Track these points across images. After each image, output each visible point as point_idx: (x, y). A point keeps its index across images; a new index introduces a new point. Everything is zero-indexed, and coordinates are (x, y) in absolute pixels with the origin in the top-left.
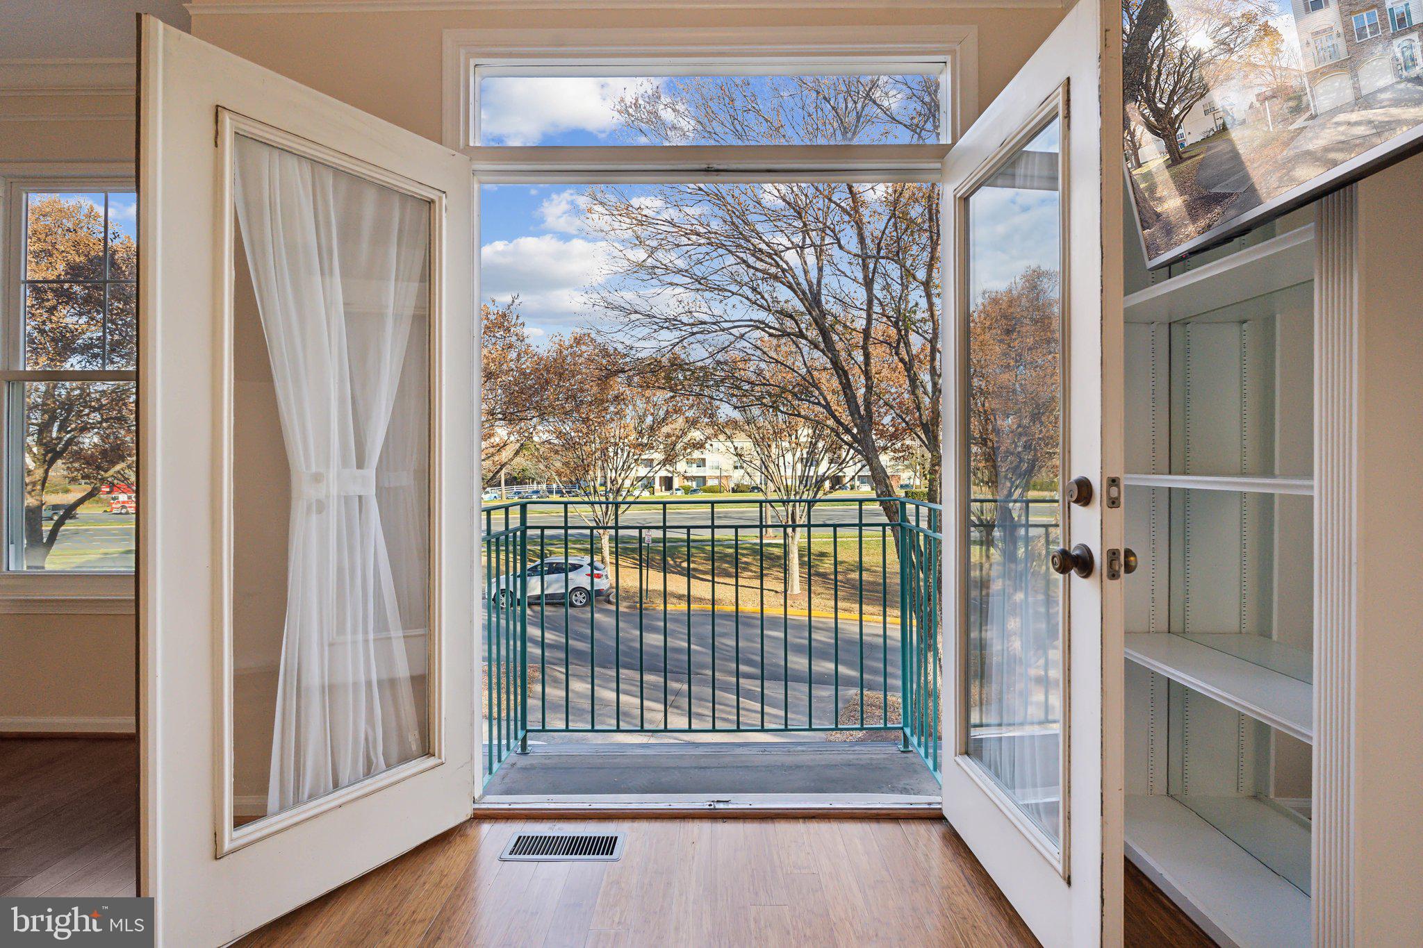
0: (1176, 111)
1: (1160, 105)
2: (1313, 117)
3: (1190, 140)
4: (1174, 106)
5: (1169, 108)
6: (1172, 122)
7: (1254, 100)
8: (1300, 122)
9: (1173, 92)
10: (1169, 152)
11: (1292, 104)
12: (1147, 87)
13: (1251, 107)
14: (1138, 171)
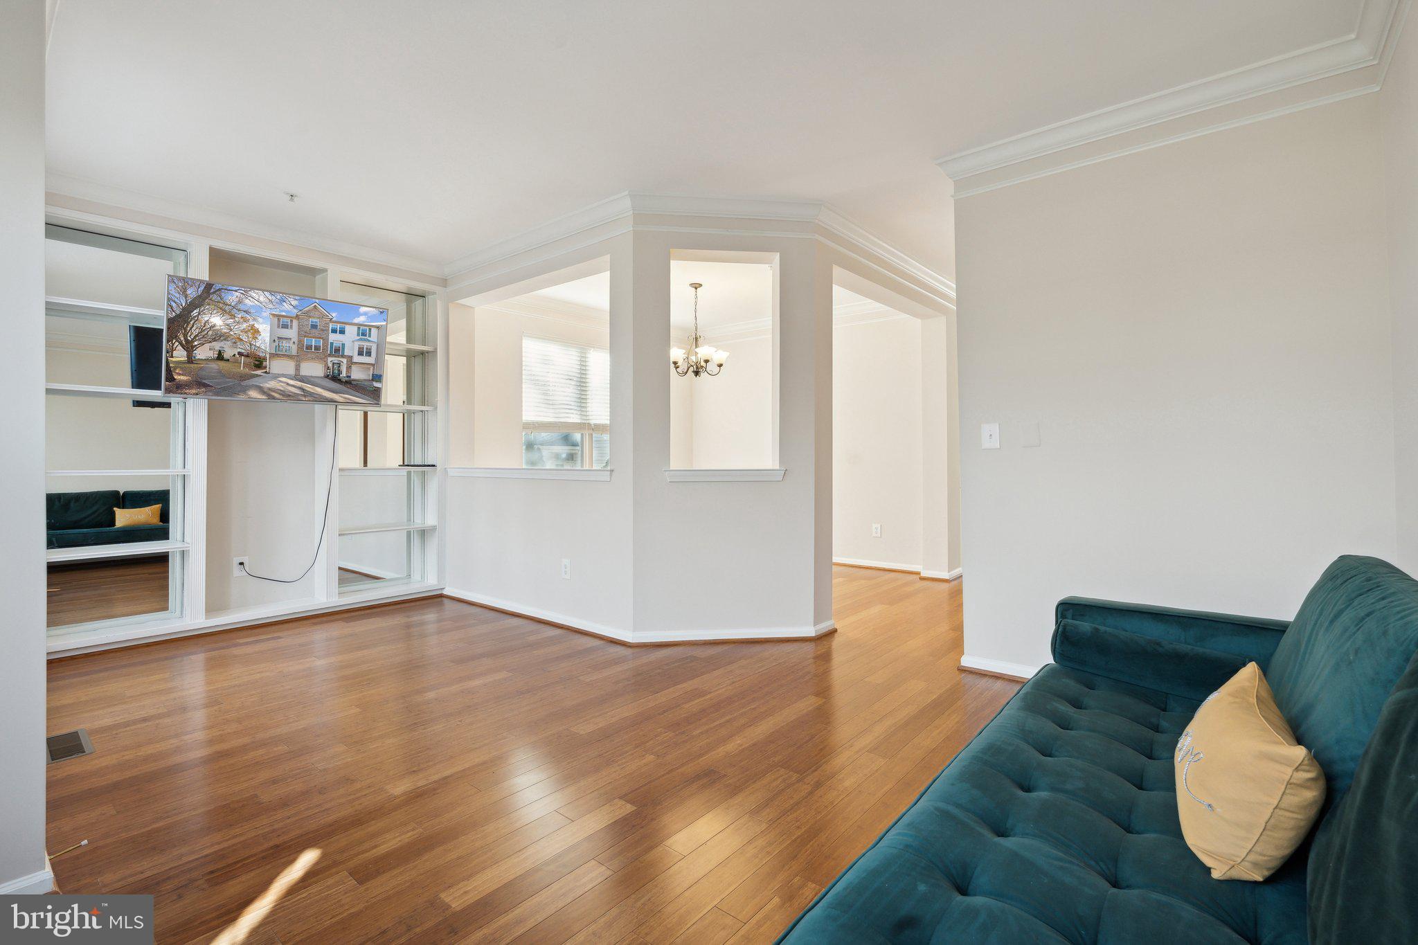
0: (196, 343)
1: (189, 338)
2: (266, 372)
3: (198, 357)
4: (196, 340)
5: (193, 341)
6: (193, 347)
7: (237, 353)
8: (259, 372)
9: (197, 336)
10: (188, 357)
11: (257, 363)
12: (185, 329)
13: (234, 355)
14: (171, 359)
